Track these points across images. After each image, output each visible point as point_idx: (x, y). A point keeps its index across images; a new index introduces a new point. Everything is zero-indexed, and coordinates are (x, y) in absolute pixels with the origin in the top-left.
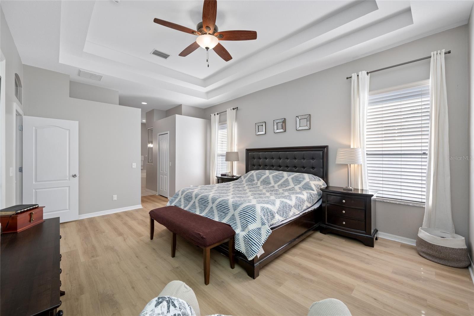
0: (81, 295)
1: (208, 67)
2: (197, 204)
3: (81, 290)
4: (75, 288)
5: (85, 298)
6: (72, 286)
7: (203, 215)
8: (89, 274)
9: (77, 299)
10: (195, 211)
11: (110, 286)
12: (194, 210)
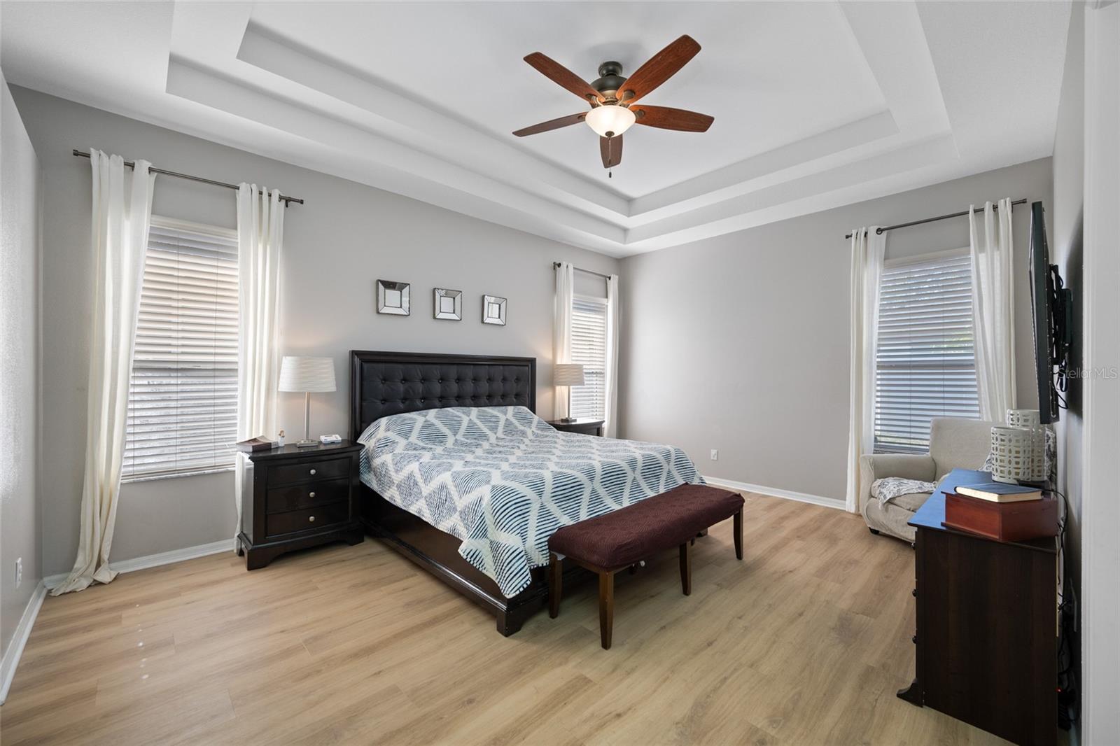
0: (873, 668)
1: (610, 176)
2: (601, 491)
3: (868, 675)
4: (873, 690)
5: (871, 658)
6: (876, 700)
7: (626, 503)
8: (825, 695)
9: (884, 666)
10: (606, 507)
11: (823, 641)
12: (604, 508)
